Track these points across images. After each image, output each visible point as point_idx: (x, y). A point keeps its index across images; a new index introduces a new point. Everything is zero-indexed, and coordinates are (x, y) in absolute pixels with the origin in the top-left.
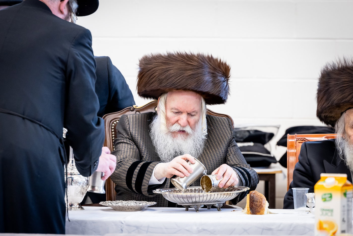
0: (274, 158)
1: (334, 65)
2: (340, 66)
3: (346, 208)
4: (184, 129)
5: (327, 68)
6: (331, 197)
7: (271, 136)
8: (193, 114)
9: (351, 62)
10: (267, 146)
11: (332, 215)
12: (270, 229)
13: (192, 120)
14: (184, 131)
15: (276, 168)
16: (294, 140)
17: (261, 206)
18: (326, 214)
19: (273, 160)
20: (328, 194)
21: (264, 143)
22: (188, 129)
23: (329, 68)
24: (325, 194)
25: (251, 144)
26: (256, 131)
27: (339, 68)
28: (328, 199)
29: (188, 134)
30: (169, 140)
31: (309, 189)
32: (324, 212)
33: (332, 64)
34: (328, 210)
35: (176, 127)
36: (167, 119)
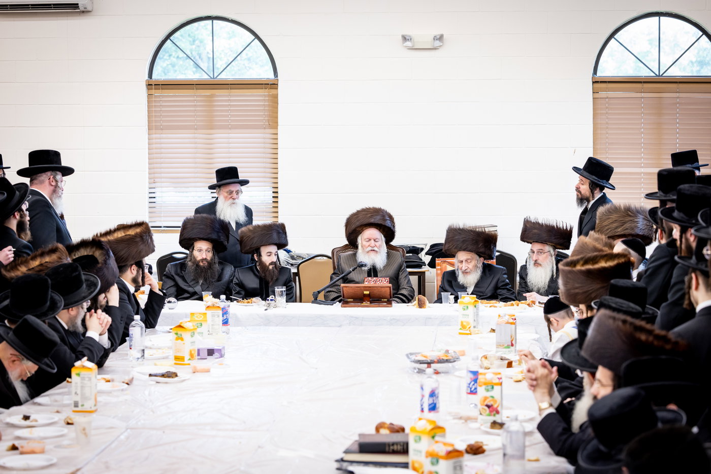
0: (424, 263)
3: (476, 314)
4: (373, 249)
7: (422, 249)
8: (377, 240)
10: (420, 255)
11: (468, 318)
12: (430, 318)
13: (378, 244)
15: (425, 268)
16: (440, 262)
17: (424, 303)
19: (424, 264)
21: (418, 254)
22: (375, 249)
25: (411, 254)
26: (413, 247)
29: (376, 251)
30: (367, 257)
35: (369, 249)
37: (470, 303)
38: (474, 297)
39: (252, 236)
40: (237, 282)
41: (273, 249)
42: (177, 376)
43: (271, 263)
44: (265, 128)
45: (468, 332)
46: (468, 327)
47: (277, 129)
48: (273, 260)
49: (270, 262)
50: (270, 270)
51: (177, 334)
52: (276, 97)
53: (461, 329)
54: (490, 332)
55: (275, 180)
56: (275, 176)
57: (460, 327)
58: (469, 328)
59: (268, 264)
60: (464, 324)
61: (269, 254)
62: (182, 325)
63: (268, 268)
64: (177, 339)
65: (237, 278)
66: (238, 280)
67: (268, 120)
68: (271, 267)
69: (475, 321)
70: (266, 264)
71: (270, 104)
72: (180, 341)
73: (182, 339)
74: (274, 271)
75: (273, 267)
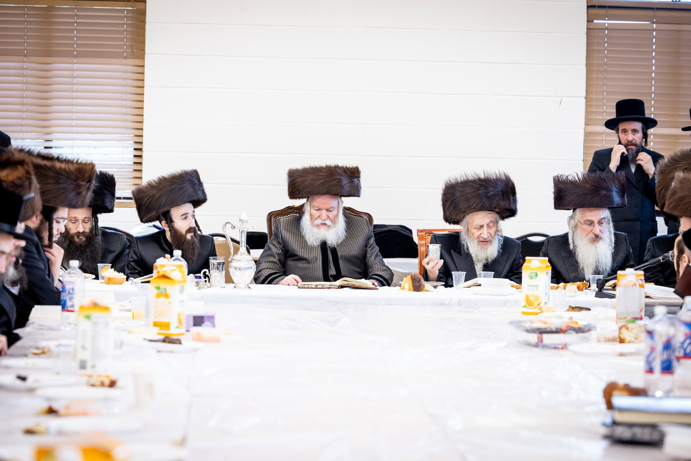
1: (456, 180)
2: (462, 180)
4: (325, 223)
5: (450, 181)
6: (537, 275)
8: (331, 210)
9: (471, 176)
11: (537, 290)
13: (331, 215)
14: (325, 224)
18: (532, 289)
20: (535, 273)
22: (328, 222)
23: (452, 181)
24: (532, 273)
27: (461, 181)
28: (534, 277)
29: (328, 226)
30: (315, 231)
31: (465, 273)
32: (531, 288)
33: (454, 178)
34: (534, 286)
35: (319, 222)
36: (311, 215)
37: (540, 268)
38: (544, 260)
39: (158, 195)
40: (135, 258)
41: (188, 208)
42: (180, 343)
43: (190, 230)
44: (125, 58)
45: (536, 311)
46: (536, 303)
47: (144, 59)
48: (191, 226)
49: (187, 228)
50: (188, 242)
51: (158, 288)
52: (143, 13)
53: (525, 306)
54: (568, 311)
55: (138, 133)
56: (138, 126)
57: (524, 304)
58: (539, 305)
59: (184, 232)
60: (531, 299)
61: (184, 217)
62: (167, 274)
63: (185, 238)
64: (158, 296)
65: (135, 252)
66: (137, 256)
67: (132, 46)
68: (189, 236)
69: (546, 295)
70: (181, 233)
71: (135, 22)
72: (163, 299)
73: (167, 296)
74: (194, 242)
75: (192, 236)
